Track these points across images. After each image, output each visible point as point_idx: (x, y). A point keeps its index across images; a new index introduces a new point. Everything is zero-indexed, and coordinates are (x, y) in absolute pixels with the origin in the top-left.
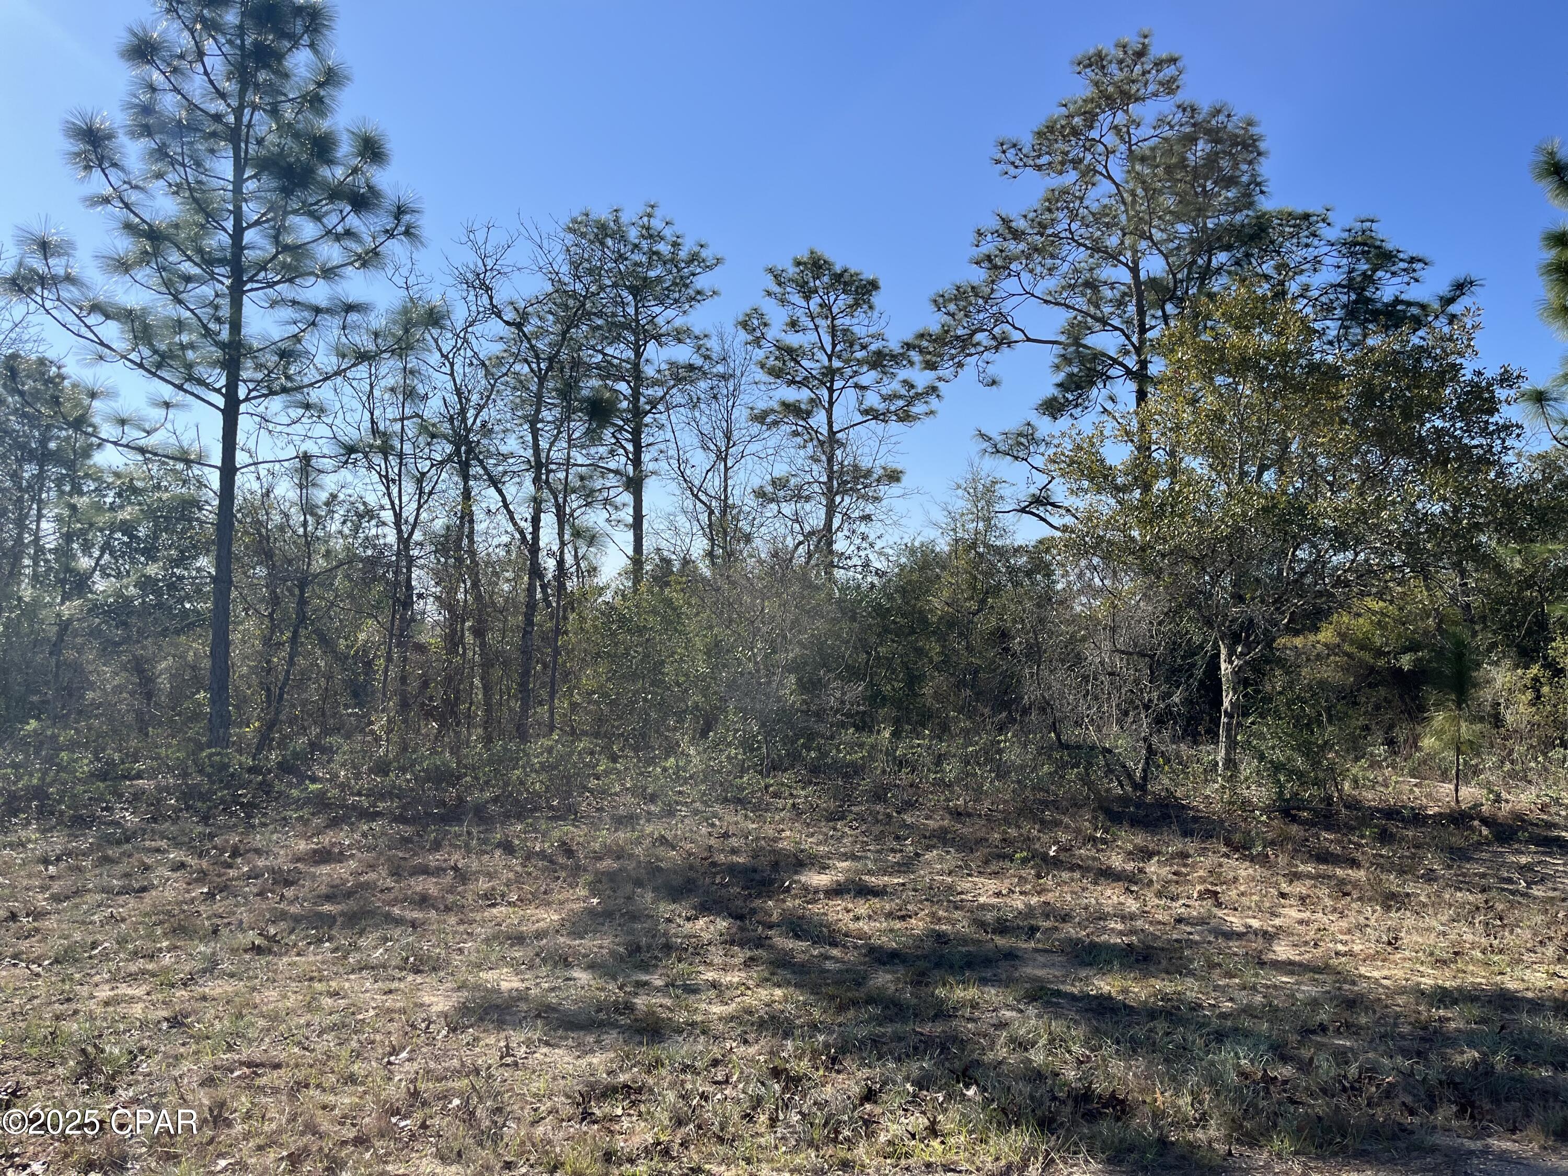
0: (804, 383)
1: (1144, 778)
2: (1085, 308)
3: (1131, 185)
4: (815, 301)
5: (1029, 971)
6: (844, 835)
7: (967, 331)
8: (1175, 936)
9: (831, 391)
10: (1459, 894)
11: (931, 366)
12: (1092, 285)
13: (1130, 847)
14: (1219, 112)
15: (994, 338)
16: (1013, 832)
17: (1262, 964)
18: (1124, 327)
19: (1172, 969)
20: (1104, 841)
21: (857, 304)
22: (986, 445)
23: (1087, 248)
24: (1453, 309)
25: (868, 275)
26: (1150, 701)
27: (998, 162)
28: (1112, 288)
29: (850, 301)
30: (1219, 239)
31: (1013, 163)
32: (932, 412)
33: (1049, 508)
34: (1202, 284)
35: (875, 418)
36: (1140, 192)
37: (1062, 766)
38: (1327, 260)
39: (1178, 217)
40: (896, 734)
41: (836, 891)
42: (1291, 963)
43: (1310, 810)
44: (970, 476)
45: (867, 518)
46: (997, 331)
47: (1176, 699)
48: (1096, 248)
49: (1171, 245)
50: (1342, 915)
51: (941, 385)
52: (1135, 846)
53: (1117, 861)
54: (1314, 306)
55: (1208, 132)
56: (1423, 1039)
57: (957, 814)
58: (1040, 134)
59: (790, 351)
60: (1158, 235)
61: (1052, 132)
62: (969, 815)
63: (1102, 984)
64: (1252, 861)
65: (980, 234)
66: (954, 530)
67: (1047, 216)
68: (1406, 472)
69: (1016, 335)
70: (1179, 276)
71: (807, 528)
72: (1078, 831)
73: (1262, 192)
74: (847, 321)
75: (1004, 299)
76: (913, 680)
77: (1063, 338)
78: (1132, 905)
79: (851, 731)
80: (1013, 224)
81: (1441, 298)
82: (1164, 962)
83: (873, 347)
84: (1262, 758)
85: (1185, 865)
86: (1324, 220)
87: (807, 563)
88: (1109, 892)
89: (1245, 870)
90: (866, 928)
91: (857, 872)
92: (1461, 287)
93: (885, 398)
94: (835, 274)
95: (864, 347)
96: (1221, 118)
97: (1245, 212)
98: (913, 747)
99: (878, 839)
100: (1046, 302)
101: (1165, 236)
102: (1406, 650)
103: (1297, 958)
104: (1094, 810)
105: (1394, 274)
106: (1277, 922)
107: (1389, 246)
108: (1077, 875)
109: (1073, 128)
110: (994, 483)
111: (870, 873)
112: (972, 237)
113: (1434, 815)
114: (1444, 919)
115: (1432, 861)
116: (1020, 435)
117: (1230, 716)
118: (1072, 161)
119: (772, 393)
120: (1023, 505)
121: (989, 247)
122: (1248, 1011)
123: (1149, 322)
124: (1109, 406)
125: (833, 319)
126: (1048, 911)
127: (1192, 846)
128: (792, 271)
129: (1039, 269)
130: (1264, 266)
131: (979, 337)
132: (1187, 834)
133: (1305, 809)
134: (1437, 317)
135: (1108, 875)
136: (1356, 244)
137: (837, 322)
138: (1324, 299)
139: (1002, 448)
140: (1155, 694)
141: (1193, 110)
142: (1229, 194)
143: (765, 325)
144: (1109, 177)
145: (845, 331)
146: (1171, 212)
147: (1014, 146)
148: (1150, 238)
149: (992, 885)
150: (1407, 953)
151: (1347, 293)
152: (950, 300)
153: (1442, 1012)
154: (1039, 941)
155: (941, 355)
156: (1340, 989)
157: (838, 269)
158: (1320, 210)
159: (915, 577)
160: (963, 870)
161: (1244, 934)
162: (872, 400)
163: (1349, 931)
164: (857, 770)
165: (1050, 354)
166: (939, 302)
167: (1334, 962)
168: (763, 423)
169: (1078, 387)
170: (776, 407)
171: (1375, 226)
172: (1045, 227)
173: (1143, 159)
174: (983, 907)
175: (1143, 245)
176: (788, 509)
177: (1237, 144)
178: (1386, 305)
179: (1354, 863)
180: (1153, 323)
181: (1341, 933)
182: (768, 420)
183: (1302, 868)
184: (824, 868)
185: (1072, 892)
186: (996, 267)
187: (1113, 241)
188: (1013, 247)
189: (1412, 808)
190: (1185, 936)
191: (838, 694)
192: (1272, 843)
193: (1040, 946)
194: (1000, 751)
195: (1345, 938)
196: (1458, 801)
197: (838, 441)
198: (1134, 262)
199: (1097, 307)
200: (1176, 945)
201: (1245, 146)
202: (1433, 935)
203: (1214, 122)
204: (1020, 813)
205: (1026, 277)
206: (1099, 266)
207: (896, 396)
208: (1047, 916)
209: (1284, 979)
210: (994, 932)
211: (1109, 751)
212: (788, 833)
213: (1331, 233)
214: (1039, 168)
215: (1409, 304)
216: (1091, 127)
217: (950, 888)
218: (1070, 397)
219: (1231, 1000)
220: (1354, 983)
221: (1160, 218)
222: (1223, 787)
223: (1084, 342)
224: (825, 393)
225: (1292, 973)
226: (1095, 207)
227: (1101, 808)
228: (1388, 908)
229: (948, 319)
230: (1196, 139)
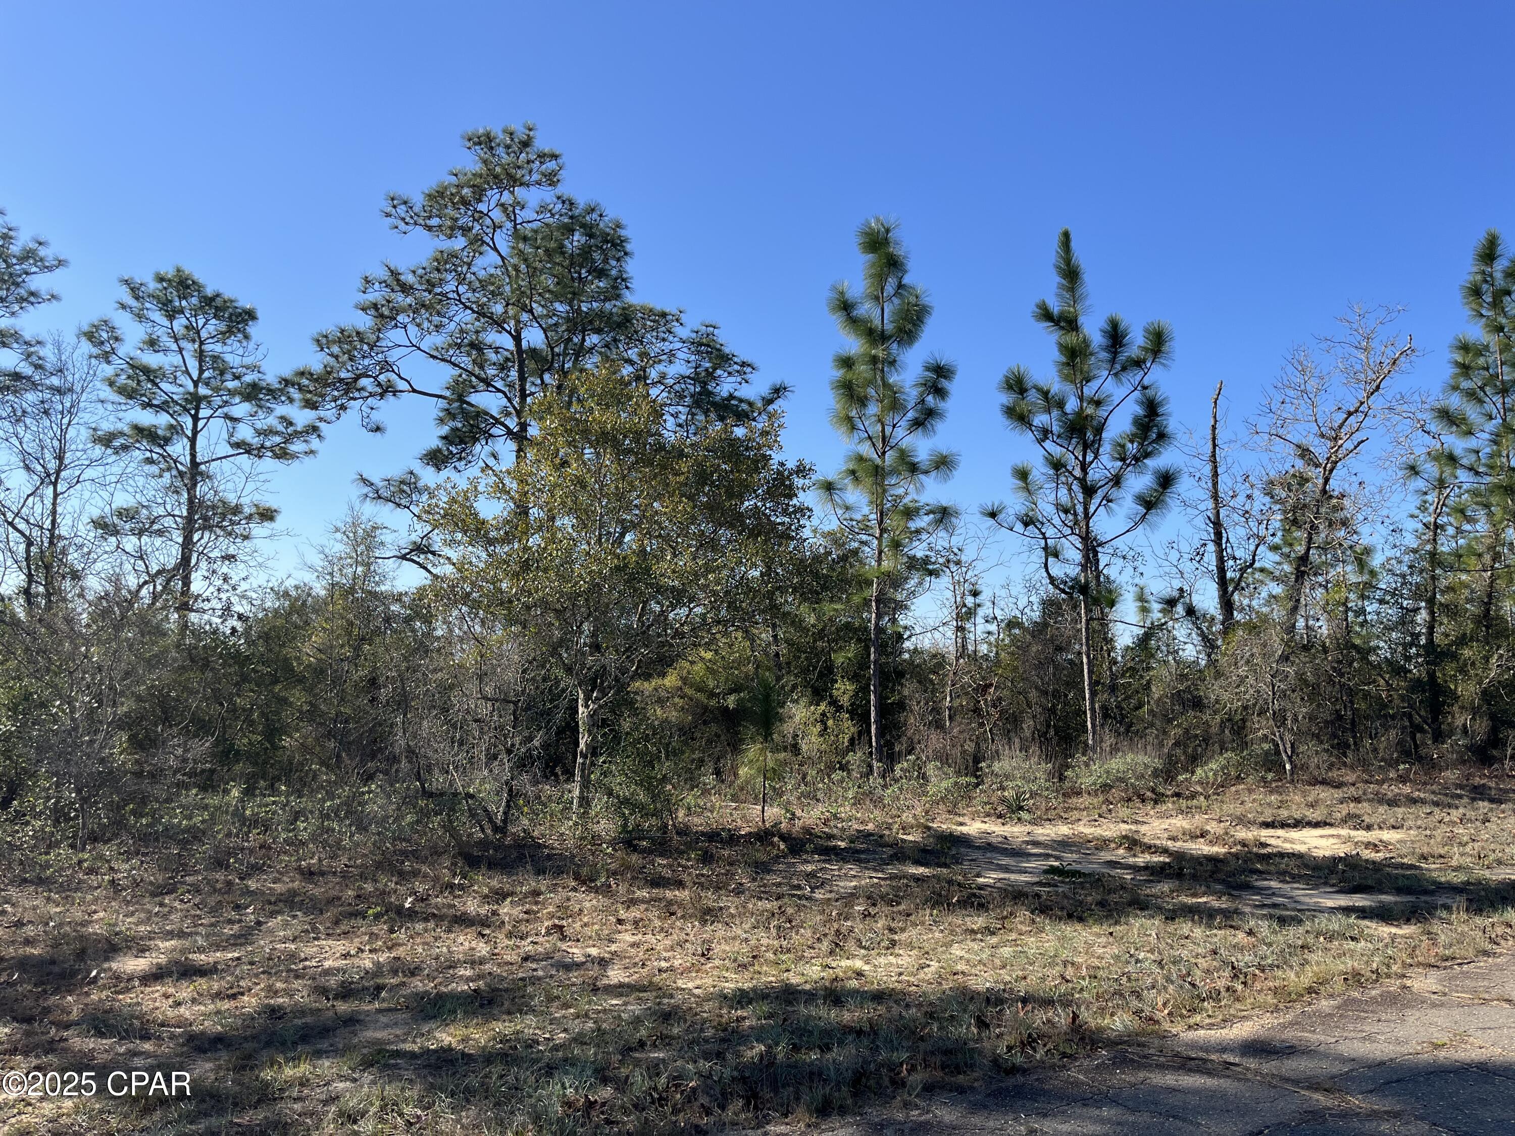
0: (163, 407)
1: (505, 821)
2: (470, 367)
3: (514, 261)
4: (179, 324)
5: (370, 1034)
6: (173, 909)
7: (350, 375)
8: (520, 975)
9: (196, 419)
10: (760, 903)
11: (311, 405)
12: (477, 347)
13: (486, 891)
14: (593, 210)
15: (379, 385)
16: (369, 887)
17: (595, 990)
18: (506, 390)
19: (514, 1009)
20: (461, 887)
21: (230, 332)
22: (366, 490)
23: (474, 312)
24: (770, 408)
25: (245, 303)
26: (513, 745)
27: (388, 215)
28: (497, 353)
29: (223, 327)
30: (591, 322)
31: (403, 219)
32: (312, 452)
33: (430, 556)
34: (576, 359)
35: (248, 452)
36: (523, 267)
37: (424, 814)
38: (680, 355)
39: (557, 297)
40: (249, 792)
41: (156, 976)
42: (621, 985)
43: (649, 838)
44: (350, 520)
45: (229, 558)
46: (382, 378)
47: (536, 743)
48: (482, 313)
49: (550, 321)
50: (668, 934)
51: (322, 425)
52: (490, 889)
53: (472, 906)
54: (669, 392)
55: (583, 226)
56: (723, 1040)
57: (309, 874)
58: (430, 196)
59: (147, 371)
60: (538, 310)
61: (443, 198)
62: (322, 874)
63: (444, 1035)
64: (597, 892)
65: (368, 282)
66: (331, 574)
67: (436, 275)
68: (730, 542)
69: (402, 385)
70: (557, 350)
71: (154, 568)
72: (436, 879)
73: (627, 288)
74: (218, 348)
75: (390, 349)
76: (273, 732)
77: (447, 393)
78: (483, 949)
79: (194, 791)
80: (402, 278)
81: (763, 399)
82: (507, 1004)
83: (248, 379)
84: (610, 794)
85: (536, 903)
86: (677, 320)
87: (153, 604)
88: (461, 939)
89: (588, 901)
90: (187, 1014)
91: (183, 951)
92: (778, 391)
93: (259, 433)
94: (205, 297)
95: (237, 377)
96: (595, 216)
97: (613, 302)
98: (267, 805)
99: (213, 911)
100: (432, 357)
101: (545, 312)
102: (731, 691)
103: (627, 980)
104: (454, 857)
105: (730, 373)
106: (613, 948)
107: (727, 350)
108: (431, 925)
109: (462, 197)
110: (374, 528)
111: (201, 950)
112: (359, 283)
113: (746, 835)
114: (747, 926)
115: (742, 876)
116: (402, 482)
117: (584, 756)
118: (461, 228)
119: (121, 415)
120: (404, 551)
121: (376, 295)
122: (579, 1040)
123: (529, 388)
124: (491, 462)
125: (202, 343)
126: (397, 967)
127: (543, 884)
128: (153, 286)
129: (426, 325)
130: (630, 352)
131: (364, 382)
132: (540, 872)
133: (644, 839)
134: (760, 414)
135: (463, 921)
136: (701, 345)
137: (206, 347)
138: (677, 387)
139: (384, 493)
140: (517, 740)
141: (572, 204)
142: (601, 284)
143: (117, 339)
144: (495, 249)
145: (215, 358)
146: (549, 291)
147: (405, 203)
148: (531, 311)
149: (340, 946)
150: (717, 962)
151: (694, 385)
152: (334, 342)
153: (739, 1013)
154: (384, 1000)
155: (323, 396)
156: (659, 1003)
157: (209, 292)
158: (675, 311)
159: (279, 622)
160: (311, 933)
161: (583, 963)
162: (245, 433)
163: (672, 949)
164: (196, 835)
165: (434, 407)
166: (322, 342)
167: (656, 979)
168: (107, 446)
169: (462, 442)
170: (126, 429)
171: (716, 332)
172: (434, 286)
173: (525, 239)
174: (327, 972)
175: (525, 317)
176: (130, 543)
177: (608, 242)
178: (724, 399)
179: (680, 884)
180: (533, 389)
181: (666, 950)
182: (116, 443)
183: (639, 894)
184: (142, 951)
185: (425, 944)
186: (382, 316)
187: (498, 309)
188: (401, 299)
189: (729, 830)
190: (530, 973)
191: (180, 751)
192: (615, 873)
193: (385, 1005)
194: (363, 804)
195: (670, 954)
196: (764, 821)
197: (201, 474)
198: (516, 331)
199: (482, 367)
200: (521, 984)
201: (614, 245)
202: (737, 943)
203: (588, 218)
204: (379, 865)
205: (412, 330)
206: (484, 330)
207: (270, 432)
208: (395, 972)
209: (614, 1002)
210: (336, 998)
211: (472, 796)
212: (101, 914)
213: (683, 332)
214: (429, 228)
215: (741, 401)
216: (480, 201)
217: (293, 957)
218: (455, 451)
219: (565, 1030)
220: (671, 996)
221: (540, 294)
222: (576, 824)
223: (467, 399)
224: (188, 422)
225: (621, 995)
226: (482, 274)
227: (460, 854)
228: (704, 922)
229: (332, 361)
230: (573, 231)
